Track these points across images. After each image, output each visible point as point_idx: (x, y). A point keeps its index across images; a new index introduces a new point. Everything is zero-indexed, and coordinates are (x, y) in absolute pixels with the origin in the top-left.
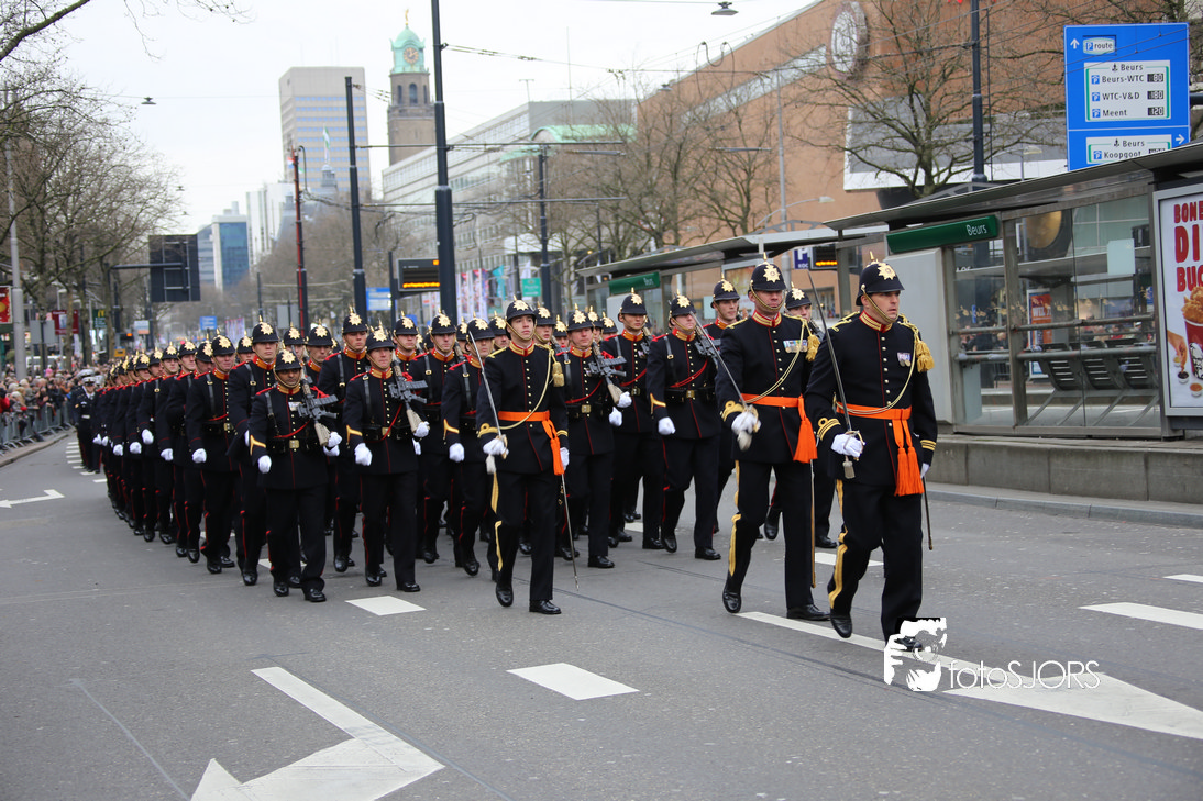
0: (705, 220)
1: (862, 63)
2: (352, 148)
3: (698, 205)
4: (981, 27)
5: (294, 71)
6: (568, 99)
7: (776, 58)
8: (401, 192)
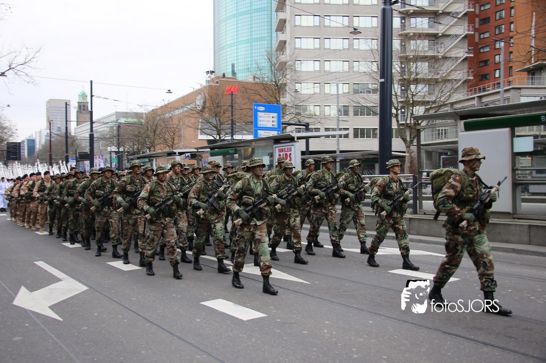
0: (162, 145)
1: (204, 108)
2: (67, 121)
3: (160, 141)
4: (234, 102)
5: (50, 100)
6: (126, 111)
7: (182, 105)
8: (79, 134)
